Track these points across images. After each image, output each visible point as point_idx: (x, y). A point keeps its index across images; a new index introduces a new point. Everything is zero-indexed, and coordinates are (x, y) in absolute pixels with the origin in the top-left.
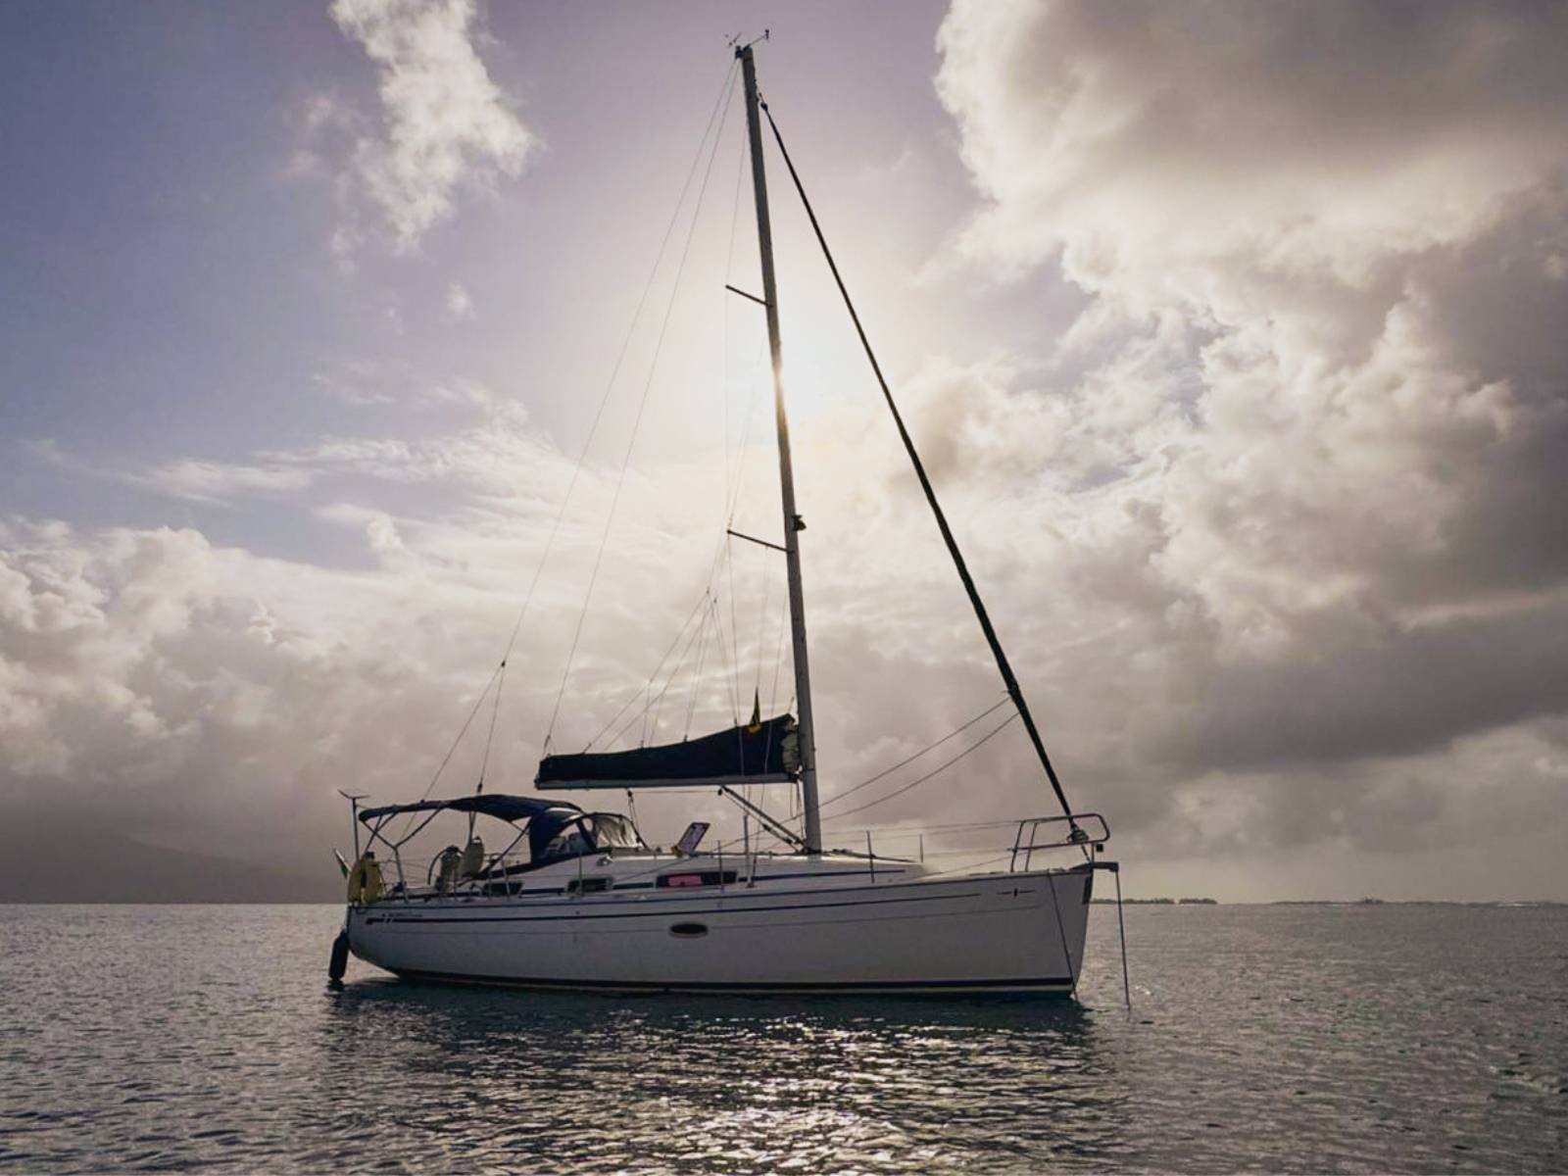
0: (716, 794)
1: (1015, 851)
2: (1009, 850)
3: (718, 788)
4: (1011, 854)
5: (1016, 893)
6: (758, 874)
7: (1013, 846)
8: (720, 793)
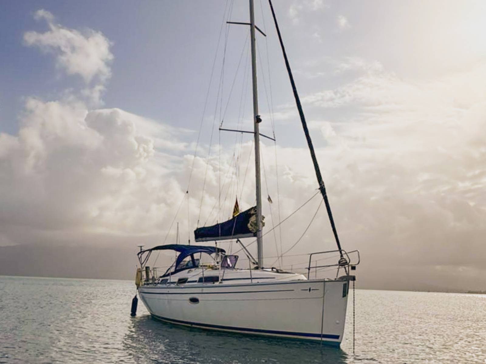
0: (236, 242)
1: (309, 269)
2: (306, 268)
3: (236, 240)
4: (308, 270)
5: (310, 290)
6: (224, 278)
7: (308, 267)
8: (237, 242)
